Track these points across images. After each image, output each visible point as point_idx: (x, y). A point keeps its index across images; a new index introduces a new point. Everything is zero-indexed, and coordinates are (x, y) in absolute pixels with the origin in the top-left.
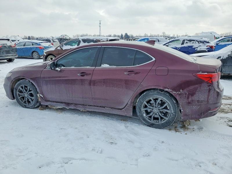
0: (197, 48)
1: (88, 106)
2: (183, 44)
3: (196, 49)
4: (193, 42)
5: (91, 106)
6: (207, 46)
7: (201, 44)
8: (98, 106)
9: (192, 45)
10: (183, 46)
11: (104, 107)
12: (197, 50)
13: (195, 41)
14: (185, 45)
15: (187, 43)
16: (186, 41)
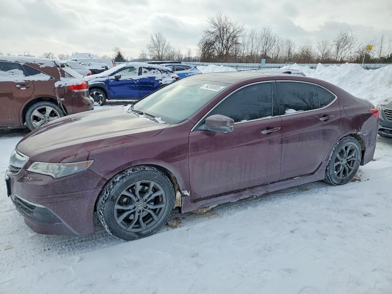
0: (161, 80)
1: (271, 183)
2: (140, 74)
3: (160, 82)
4: (153, 71)
5: (274, 182)
6: (172, 78)
7: (164, 75)
8: (283, 180)
9: (154, 76)
10: (141, 77)
11: (292, 178)
12: (162, 83)
13: (156, 70)
14: (144, 76)
15: (145, 72)
16: (143, 70)
